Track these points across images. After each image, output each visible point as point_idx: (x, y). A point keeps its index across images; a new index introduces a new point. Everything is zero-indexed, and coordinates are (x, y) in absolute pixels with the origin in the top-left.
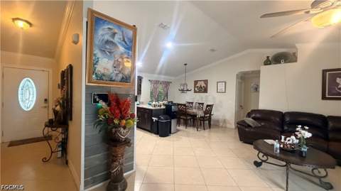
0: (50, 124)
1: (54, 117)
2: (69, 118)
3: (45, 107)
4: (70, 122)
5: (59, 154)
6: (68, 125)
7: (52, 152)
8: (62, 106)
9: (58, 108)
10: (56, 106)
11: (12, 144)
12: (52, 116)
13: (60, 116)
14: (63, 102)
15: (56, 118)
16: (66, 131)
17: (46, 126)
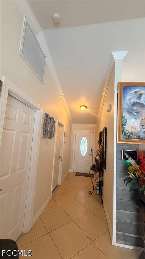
0: (93, 168)
1: (95, 163)
2: (104, 166)
3: (91, 155)
4: (104, 170)
5: (98, 191)
6: (103, 171)
7: (94, 189)
8: (100, 157)
9: (98, 157)
10: (97, 156)
11: (77, 174)
12: (94, 163)
13: (99, 163)
14: (101, 154)
15: (96, 164)
16: (102, 176)
17: (91, 169)
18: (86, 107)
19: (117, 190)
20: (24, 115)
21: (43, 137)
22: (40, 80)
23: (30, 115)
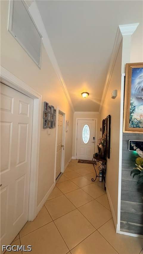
0: (96, 156)
2: (108, 155)
3: (94, 142)
4: (108, 159)
5: (101, 178)
6: (106, 160)
7: (97, 176)
8: (103, 146)
9: (100, 146)
10: (100, 144)
11: (80, 161)
12: (97, 151)
13: (102, 151)
14: (104, 143)
15: (99, 153)
16: (105, 164)
17: (94, 157)
18: (88, 94)
19: (122, 181)
20: (21, 105)
21: (44, 128)
22: (37, 65)
23: (28, 104)
